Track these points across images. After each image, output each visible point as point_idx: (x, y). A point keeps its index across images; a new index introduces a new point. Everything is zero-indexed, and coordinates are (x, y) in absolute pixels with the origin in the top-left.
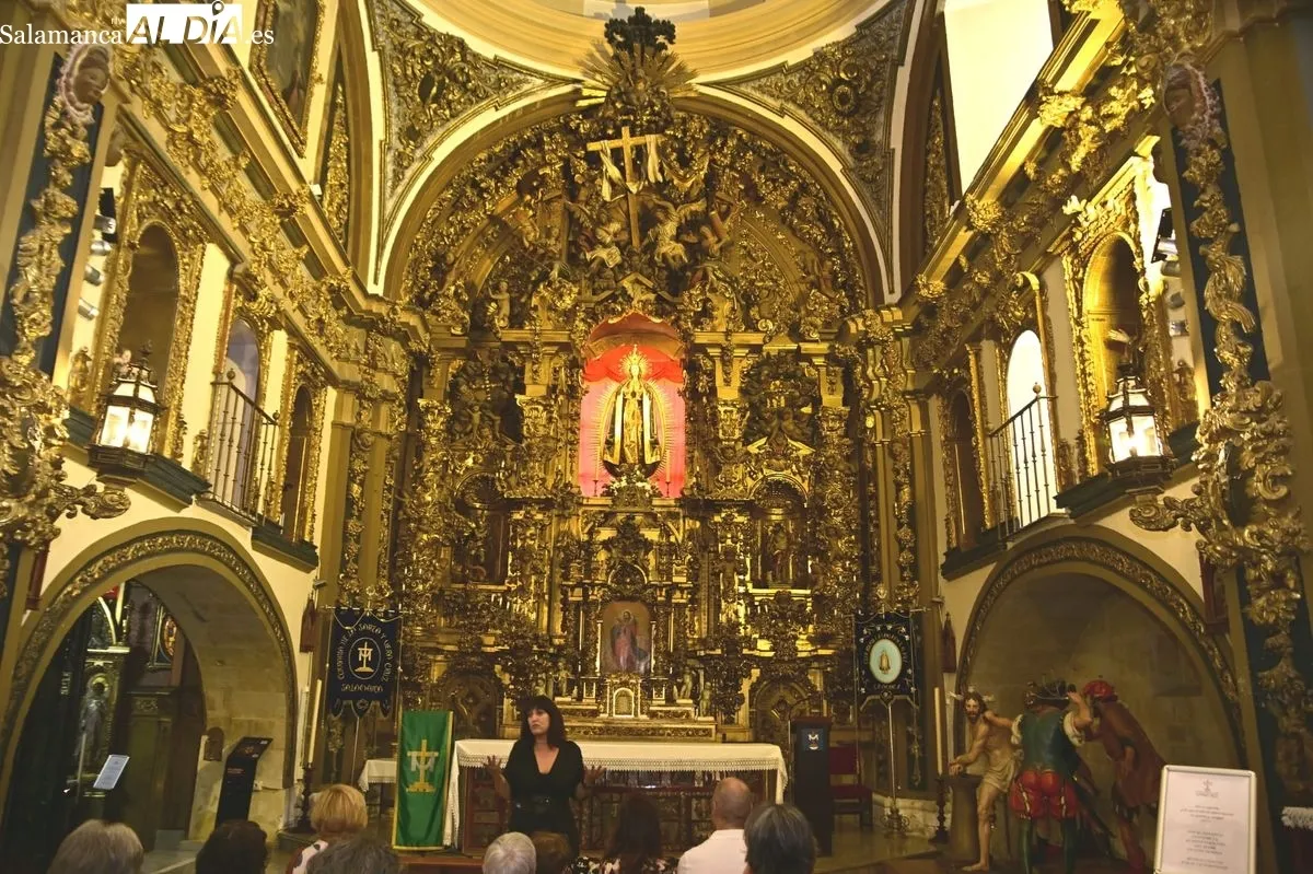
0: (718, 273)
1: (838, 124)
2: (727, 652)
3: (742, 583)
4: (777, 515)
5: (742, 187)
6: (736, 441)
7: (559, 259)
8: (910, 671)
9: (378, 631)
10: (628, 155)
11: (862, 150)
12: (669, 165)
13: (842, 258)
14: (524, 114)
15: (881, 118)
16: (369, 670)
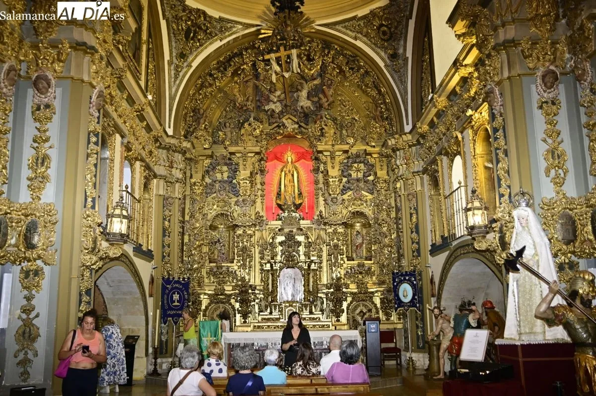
0: (327, 116)
1: (382, 44)
2: (336, 290)
3: (342, 259)
4: (358, 226)
5: (338, 71)
6: (338, 195)
7: (253, 112)
8: (416, 297)
9: (181, 287)
10: (283, 59)
11: (394, 56)
12: (302, 63)
13: (386, 106)
14: (234, 42)
15: (402, 42)
16: (178, 304)
